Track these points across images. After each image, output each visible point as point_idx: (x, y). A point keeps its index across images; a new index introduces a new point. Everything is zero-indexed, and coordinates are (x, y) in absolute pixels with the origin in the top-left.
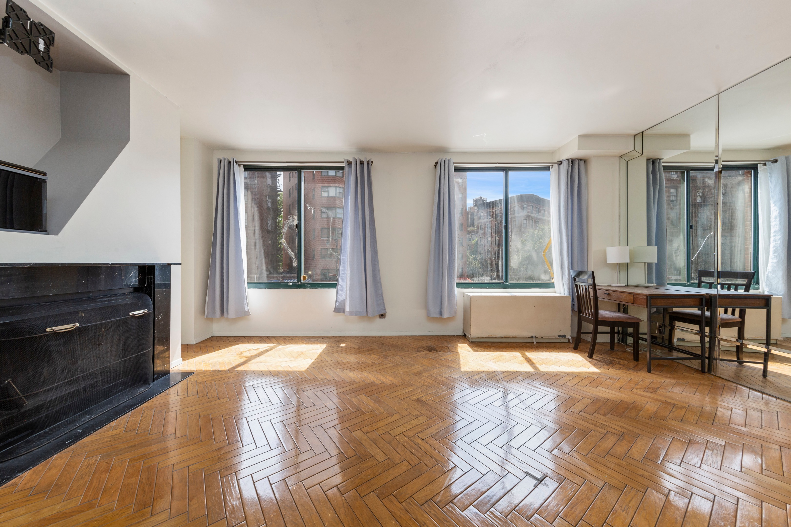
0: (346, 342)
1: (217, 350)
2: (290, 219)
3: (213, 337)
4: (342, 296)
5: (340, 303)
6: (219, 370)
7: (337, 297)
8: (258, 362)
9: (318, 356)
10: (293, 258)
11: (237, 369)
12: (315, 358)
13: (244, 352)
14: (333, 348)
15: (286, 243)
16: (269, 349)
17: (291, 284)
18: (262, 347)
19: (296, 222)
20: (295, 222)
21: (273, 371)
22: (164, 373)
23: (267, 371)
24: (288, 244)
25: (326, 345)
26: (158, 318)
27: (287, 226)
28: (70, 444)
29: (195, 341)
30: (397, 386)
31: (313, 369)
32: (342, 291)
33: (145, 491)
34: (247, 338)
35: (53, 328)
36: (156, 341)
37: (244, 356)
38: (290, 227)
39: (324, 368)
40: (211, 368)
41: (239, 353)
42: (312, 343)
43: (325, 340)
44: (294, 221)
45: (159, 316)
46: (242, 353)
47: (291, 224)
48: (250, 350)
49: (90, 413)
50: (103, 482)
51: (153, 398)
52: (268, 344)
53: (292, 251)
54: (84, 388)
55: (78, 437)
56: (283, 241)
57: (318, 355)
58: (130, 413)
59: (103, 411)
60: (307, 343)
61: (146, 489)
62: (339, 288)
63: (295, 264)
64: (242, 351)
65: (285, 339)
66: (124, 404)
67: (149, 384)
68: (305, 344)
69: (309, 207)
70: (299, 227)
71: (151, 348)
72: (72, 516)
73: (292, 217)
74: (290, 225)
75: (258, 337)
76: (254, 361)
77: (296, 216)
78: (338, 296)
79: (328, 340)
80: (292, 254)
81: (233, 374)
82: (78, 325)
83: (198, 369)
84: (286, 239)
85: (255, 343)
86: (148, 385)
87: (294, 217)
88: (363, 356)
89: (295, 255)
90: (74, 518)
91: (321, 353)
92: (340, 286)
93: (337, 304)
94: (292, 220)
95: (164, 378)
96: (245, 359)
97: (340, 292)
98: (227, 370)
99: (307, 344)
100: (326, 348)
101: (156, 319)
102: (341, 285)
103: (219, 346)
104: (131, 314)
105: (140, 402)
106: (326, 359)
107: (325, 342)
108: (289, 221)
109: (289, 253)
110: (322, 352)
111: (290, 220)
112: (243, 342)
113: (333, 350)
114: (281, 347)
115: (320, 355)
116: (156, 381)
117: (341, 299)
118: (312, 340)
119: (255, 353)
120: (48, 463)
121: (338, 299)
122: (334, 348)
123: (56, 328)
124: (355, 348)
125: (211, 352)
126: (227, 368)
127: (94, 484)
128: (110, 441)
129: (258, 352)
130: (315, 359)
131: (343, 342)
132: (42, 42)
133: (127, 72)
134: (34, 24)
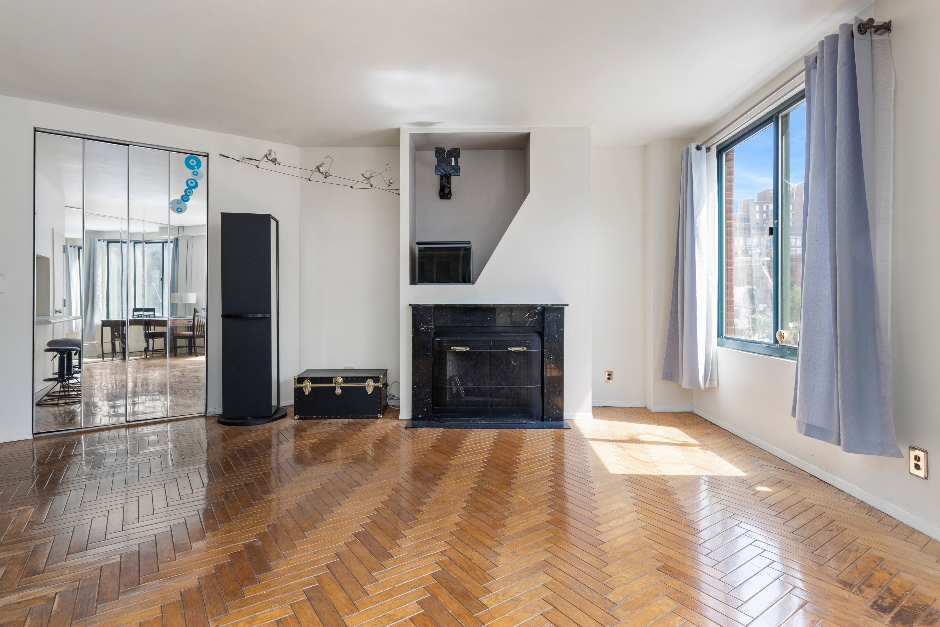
22: (556, 419)
29: (655, 408)
35: (455, 348)
45: (549, 358)
67: (533, 420)
71: (539, 386)
82: (468, 349)
85: (690, 433)
86: (531, 422)
101: (545, 359)
104: (510, 349)
116: (544, 422)
123: (457, 348)
132: (453, 159)
133: (527, 131)
134: (448, 151)
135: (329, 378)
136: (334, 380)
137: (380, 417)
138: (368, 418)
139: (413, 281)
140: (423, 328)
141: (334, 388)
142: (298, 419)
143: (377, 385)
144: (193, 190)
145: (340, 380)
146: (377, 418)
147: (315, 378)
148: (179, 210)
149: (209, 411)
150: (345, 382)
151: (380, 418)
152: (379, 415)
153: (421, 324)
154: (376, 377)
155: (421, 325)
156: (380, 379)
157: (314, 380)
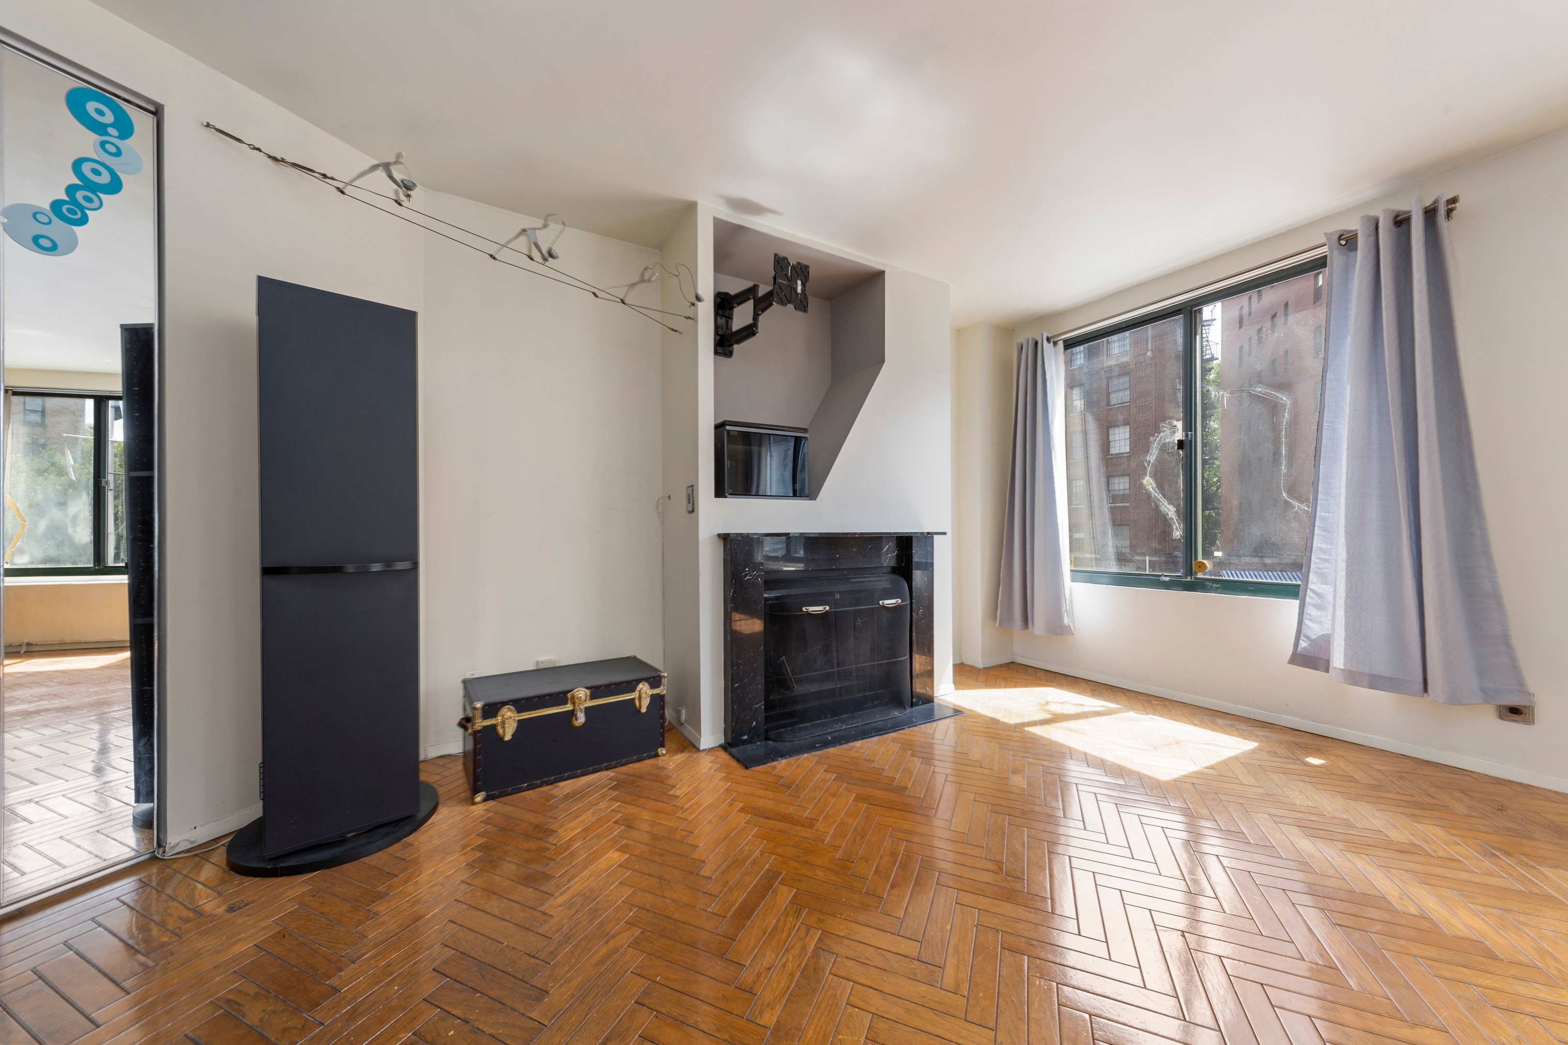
0: (1332, 758)
1: (1010, 687)
2: (1165, 429)
3: (1013, 663)
4: (1320, 623)
5: (1313, 642)
6: (999, 721)
7: (1300, 622)
8: (1069, 729)
9: (1219, 763)
10: (1172, 519)
11: (1027, 729)
12: (1208, 764)
13: (1052, 702)
14: (1275, 759)
15: (1154, 485)
16: (1103, 711)
17: (1167, 579)
18: (1091, 703)
19: (1179, 435)
20: (1177, 434)
21: (1092, 756)
22: (926, 699)
23: (1081, 751)
24: (1160, 487)
25: (1256, 744)
26: (917, 614)
27: (1156, 448)
28: (819, 749)
29: (983, 663)
30: (1494, 957)
31: (1189, 786)
32: (1320, 608)
33: (855, 841)
34: (1069, 678)
35: (808, 608)
36: (914, 648)
37: (1048, 711)
38: (1163, 448)
39: (1222, 797)
40: (989, 713)
41: (1044, 702)
42: (1215, 727)
43: (1260, 733)
44: (1174, 432)
45: (918, 611)
46: (1047, 703)
47: (1168, 440)
48: (1066, 702)
49: (843, 721)
50: (827, 806)
51: (904, 729)
52: (1105, 700)
53: (1170, 503)
54: (840, 688)
55: (826, 744)
56: (1148, 482)
57: (1219, 759)
58: (876, 738)
59: (853, 724)
60: (1202, 724)
61: (857, 840)
62: (1308, 599)
63: (1178, 533)
64: (1049, 699)
65: (1149, 702)
66: (874, 724)
67: (905, 708)
68: (1195, 725)
69: (1213, 394)
70: (1187, 446)
71: (908, 656)
72: (796, 825)
73: (1170, 424)
74: (1165, 444)
75: (1090, 683)
76: (1064, 724)
77: (1178, 420)
78: (1306, 622)
79: (1269, 734)
80: (1170, 510)
81: (1018, 734)
82: (828, 608)
83: (971, 708)
84: (1154, 476)
85: (1079, 693)
86: (904, 711)
87: (1175, 423)
88: (1377, 814)
89: (1177, 512)
90: (798, 828)
91: (1231, 758)
92: (1313, 595)
93: (1303, 644)
94: (1168, 432)
95: (925, 706)
96: (1049, 716)
97: (1310, 611)
98: (1011, 725)
99: (1199, 726)
100: (1253, 751)
101: (914, 615)
102: (1319, 591)
103: (1015, 680)
104: (881, 602)
105: (890, 729)
106: (1240, 777)
107: (1256, 736)
108: (1162, 434)
109: (1163, 508)
110: (1236, 758)
111: (1164, 432)
112: (1060, 686)
113: (1274, 764)
114: (1132, 714)
115: (1226, 763)
116: (915, 708)
117: (1314, 630)
118: (1220, 721)
119: (1073, 710)
120: (799, 759)
121: (1305, 630)
122: (1279, 760)
123: (812, 609)
124: (1358, 782)
125: (1000, 687)
126: (1013, 721)
127: (820, 803)
128: (848, 763)
129: (1079, 710)
130: (1207, 768)
131: (1317, 751)
132: (799, 282)
133: (881, 268)
134: (793, 267)
135: (558, 694)
136: (569, 696)
137: (662, 753)
138: (639, 761)
139: (720, 492)
140: (750, 576)
141: (572, 714)
142: (485, 800)
143: (656, 691)
144: (102, 195)
145: (581, 693)
146: (657, 755)
147: (527, 699)
148: (43, 242)
149: (173, 844)
150: (593, 697)
151: (663, 755)
152: (659, 749)
153: (747, 569)
154: (654, 678)
155: (746, 571)
156: (663, 680)
157: (521, 705)
